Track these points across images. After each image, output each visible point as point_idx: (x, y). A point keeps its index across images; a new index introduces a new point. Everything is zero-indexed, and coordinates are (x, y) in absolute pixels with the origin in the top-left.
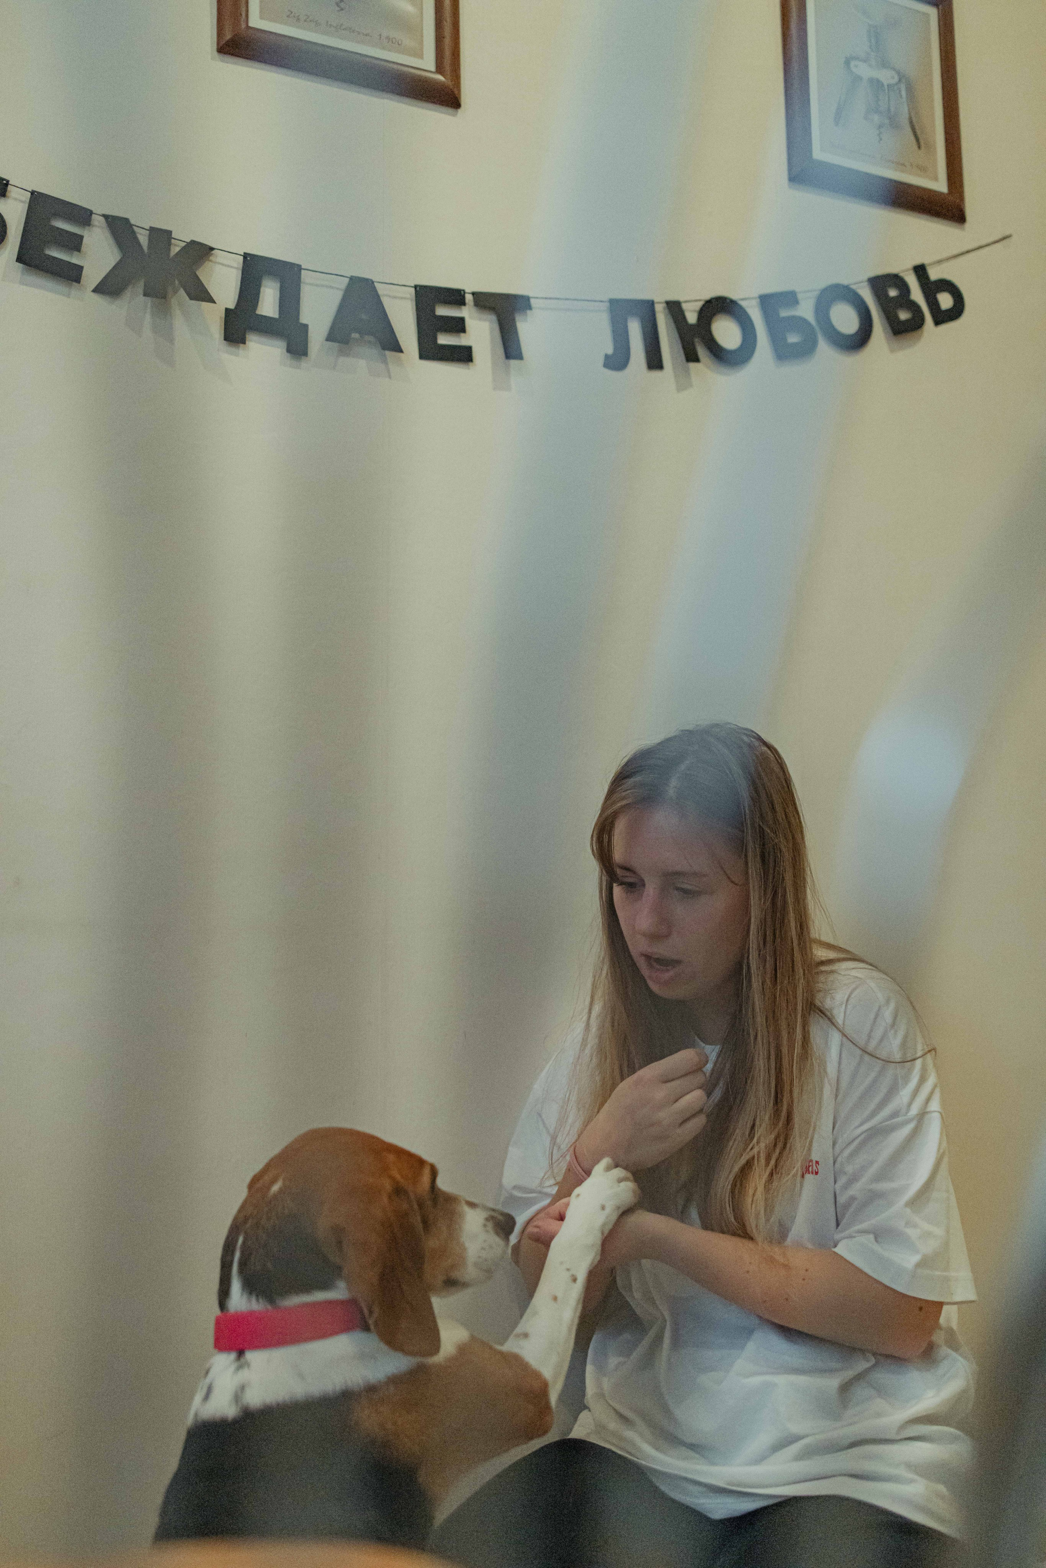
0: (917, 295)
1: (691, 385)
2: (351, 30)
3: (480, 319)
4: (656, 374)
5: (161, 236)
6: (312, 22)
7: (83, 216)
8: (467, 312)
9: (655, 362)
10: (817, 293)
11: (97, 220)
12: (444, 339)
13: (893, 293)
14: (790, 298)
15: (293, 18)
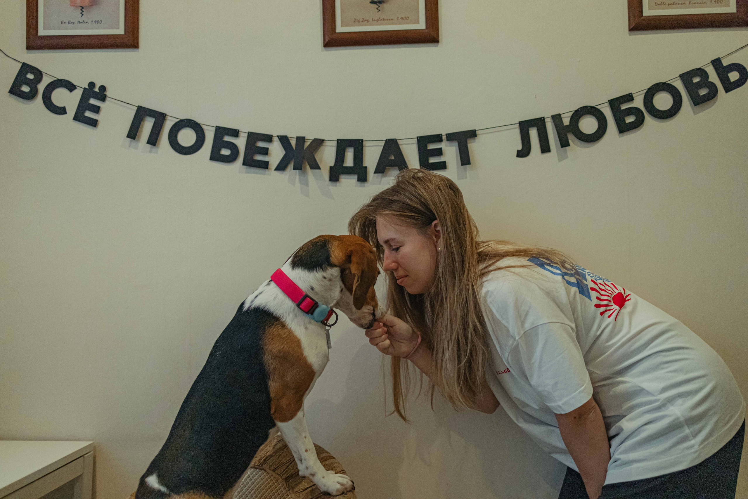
0: (714, 77)
1: (567, 157)
2: (384, 20)
3: (450, 146)
4: (547, 155)
5: (301, 140)
6: (366, 21)
7: (269, 138)
8: (444, 145)
9: (545, 148)
10: (645, 91)
11: (276, 139)
12: (432, 160)
13: (696, 80)
14: (629, 98)
15: (357, 22)
